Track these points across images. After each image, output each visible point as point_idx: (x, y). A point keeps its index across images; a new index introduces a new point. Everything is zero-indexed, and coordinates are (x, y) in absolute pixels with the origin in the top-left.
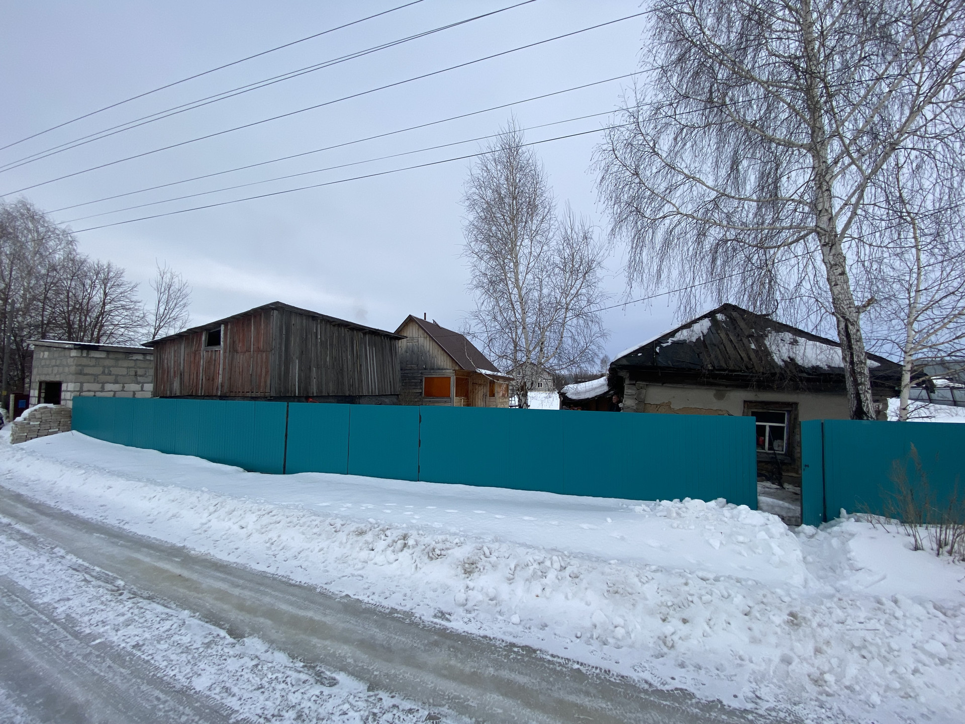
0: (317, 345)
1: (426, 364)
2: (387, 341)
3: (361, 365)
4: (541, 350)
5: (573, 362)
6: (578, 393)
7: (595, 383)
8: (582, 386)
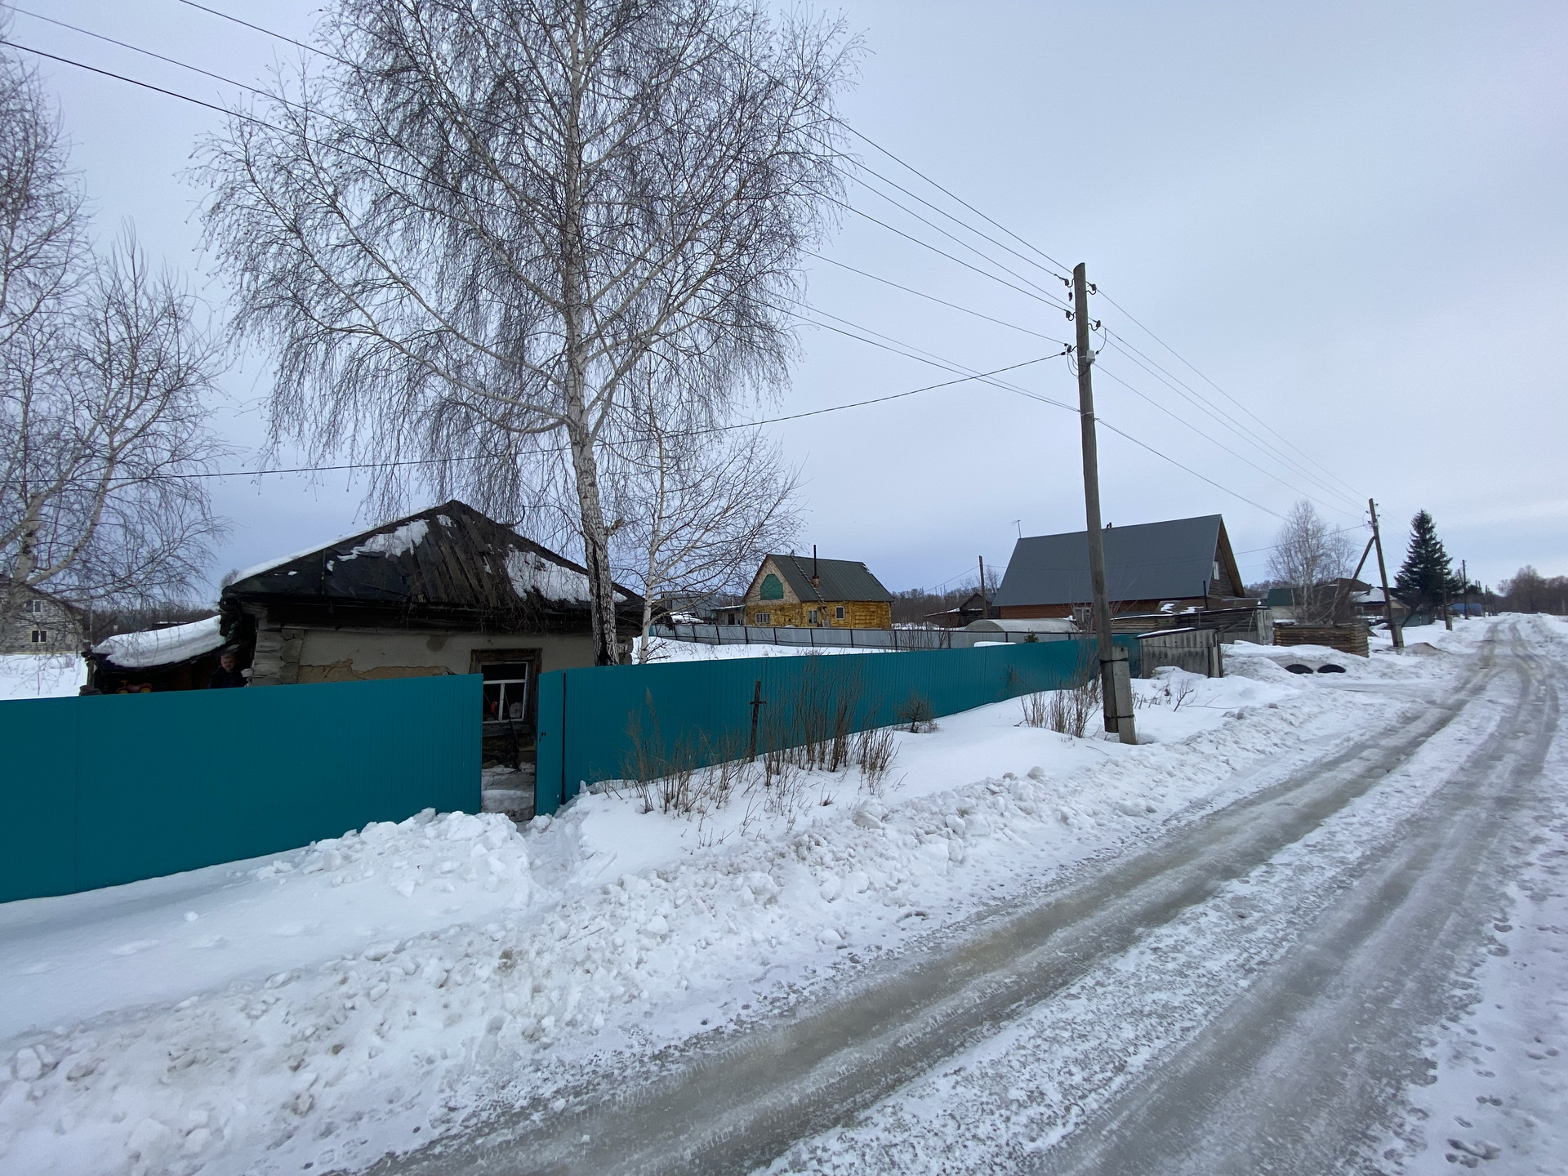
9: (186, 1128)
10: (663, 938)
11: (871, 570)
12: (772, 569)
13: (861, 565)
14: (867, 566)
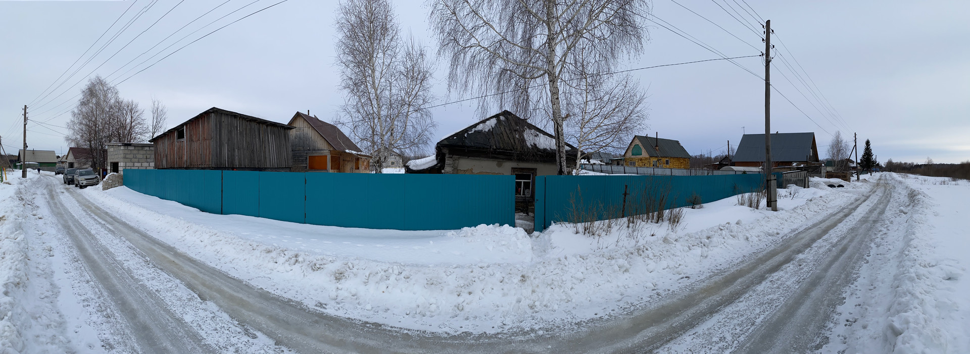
0: (237, 134)
1: (309, 146)
2: (282, 131)
3: (265, 148)
4: (392, 134)
5: (413, 144)
6: (417, 166)
7: (428, 159)
8: (419, 161)
9: (431, 303)
10: (581, 281)
11: (682, 144)
12: (637, 142)
13: (677, 142)
14: (680, 142)
